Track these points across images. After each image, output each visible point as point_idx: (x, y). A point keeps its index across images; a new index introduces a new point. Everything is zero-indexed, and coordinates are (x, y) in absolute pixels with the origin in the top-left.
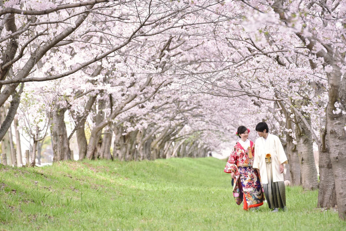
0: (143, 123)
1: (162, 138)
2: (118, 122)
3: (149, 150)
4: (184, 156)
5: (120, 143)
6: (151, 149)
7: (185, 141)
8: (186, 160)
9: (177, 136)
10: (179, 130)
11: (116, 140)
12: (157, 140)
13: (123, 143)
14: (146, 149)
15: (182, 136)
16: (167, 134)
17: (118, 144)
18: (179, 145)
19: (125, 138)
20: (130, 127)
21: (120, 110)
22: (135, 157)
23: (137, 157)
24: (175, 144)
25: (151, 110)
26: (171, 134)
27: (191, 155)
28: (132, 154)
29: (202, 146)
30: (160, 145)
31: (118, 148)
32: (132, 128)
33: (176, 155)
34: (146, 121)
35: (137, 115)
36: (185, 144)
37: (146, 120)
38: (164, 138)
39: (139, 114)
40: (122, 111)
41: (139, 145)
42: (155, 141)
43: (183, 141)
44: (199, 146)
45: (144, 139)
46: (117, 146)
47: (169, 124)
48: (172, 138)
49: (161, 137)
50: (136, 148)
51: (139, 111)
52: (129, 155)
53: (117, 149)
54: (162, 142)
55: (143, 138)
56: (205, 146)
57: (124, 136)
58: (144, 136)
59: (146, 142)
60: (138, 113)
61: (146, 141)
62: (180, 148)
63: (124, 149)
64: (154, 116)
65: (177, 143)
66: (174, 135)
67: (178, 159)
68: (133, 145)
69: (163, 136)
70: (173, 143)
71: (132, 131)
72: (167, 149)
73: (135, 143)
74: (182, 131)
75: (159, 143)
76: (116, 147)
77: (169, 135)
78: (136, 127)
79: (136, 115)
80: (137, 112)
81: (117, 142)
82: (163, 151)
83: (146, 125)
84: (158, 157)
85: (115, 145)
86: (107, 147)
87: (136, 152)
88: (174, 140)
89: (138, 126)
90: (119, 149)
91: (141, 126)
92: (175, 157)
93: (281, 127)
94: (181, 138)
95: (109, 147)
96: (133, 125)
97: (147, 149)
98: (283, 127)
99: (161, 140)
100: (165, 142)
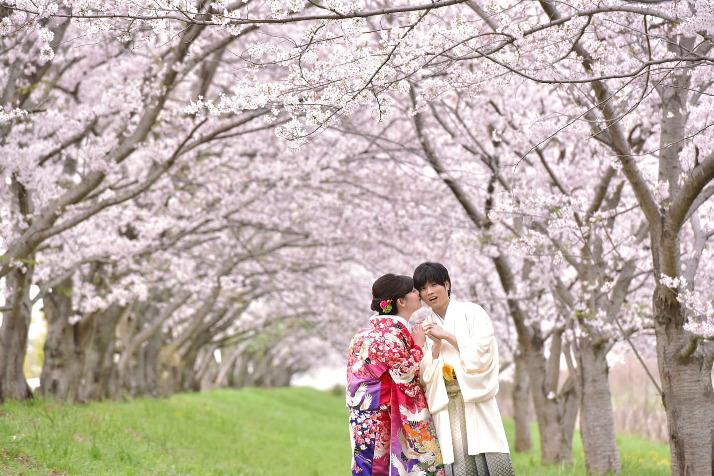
0: (132, 283)
1: (189, 338)
2: (52, 279)
3: (155, 370)
4: (242, 385)
5: (63, 348)
6: (159, 367)
7: (249, 346)
8: (248, 393)
9: (230, 331)
10: (237, 314)
11: (51, 339)
12: (177, 343)
13: (72, 347)
14: (145, 365)
15: (244, 332)
16: (204, 327)
17: (56, 350)
18: (232, 358)
19: (77, 331)
20: (94, 297)
21: (47, 229)
22: (112, 388)
23: (117, 390)
24: (223, 355)
25: (157, 243)
26: (213, 325)
27: (259, 383)
28: (101, 381)
29: (284, 360)
30: (185, 357)
31: (57, 361)
32: (98, 299)
33: (226, 382)
34: (142, 279)
35: (113, 258)
36: (248, 355)
37: (142, 275)
38: (194, 336)
39: (117, 254)
40: (52, 230)
41: (125, 355)
42: (171, 346)
43: (242, 346)
44: (276, 362)
45: (139, 337)
46: (52, 356)
47: (216, 285)
48: (218, 337)
49: (187, 334)
50: (114, 365)
51: (119, 245)
52: (95, 386)
53: (53, 367)
54: (190, 349)
55: (134, 334)
56: (290, 361)
57: (77, 325)
58: (138, 329)
59: (144, 345)
60: (115, 251)
61: (143, 341)
62: (233, 365)
63: (75, 367)
64: (167, 261)
65: (227, 351)
66: (223, 328)
67: (230, 393)
68: (107, 356)
69: (194, 331)
70: (218, 354)
71: (99, 310)
72: (204, 367)
73: (110, 348)
74: (245, 316)
75: (183, 351)
76: (50, 361)
77: (207, 331)
78: (110, 298)
79: (108, 257)
80: (112, 249)
81: (53, 344)
82: (191, 373)
83: (141, 290)
84: (180, 388)
85: (48, 353)
86: (11, 361)
87: (113, 376)
88: (222, 345)
89: (118, 294)
90: (60, 366)
91: (126, 293)
92: (223, 387)
93: (585, 283)
94: (241, 335)
95: (19, 360)
96: (103, 292)
97: (149, 368)
98: (592, 283)
99: (188, 344)
100: (199, 348)
